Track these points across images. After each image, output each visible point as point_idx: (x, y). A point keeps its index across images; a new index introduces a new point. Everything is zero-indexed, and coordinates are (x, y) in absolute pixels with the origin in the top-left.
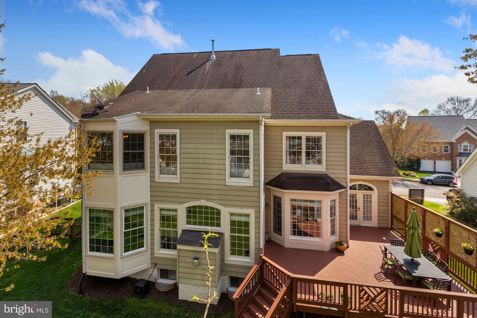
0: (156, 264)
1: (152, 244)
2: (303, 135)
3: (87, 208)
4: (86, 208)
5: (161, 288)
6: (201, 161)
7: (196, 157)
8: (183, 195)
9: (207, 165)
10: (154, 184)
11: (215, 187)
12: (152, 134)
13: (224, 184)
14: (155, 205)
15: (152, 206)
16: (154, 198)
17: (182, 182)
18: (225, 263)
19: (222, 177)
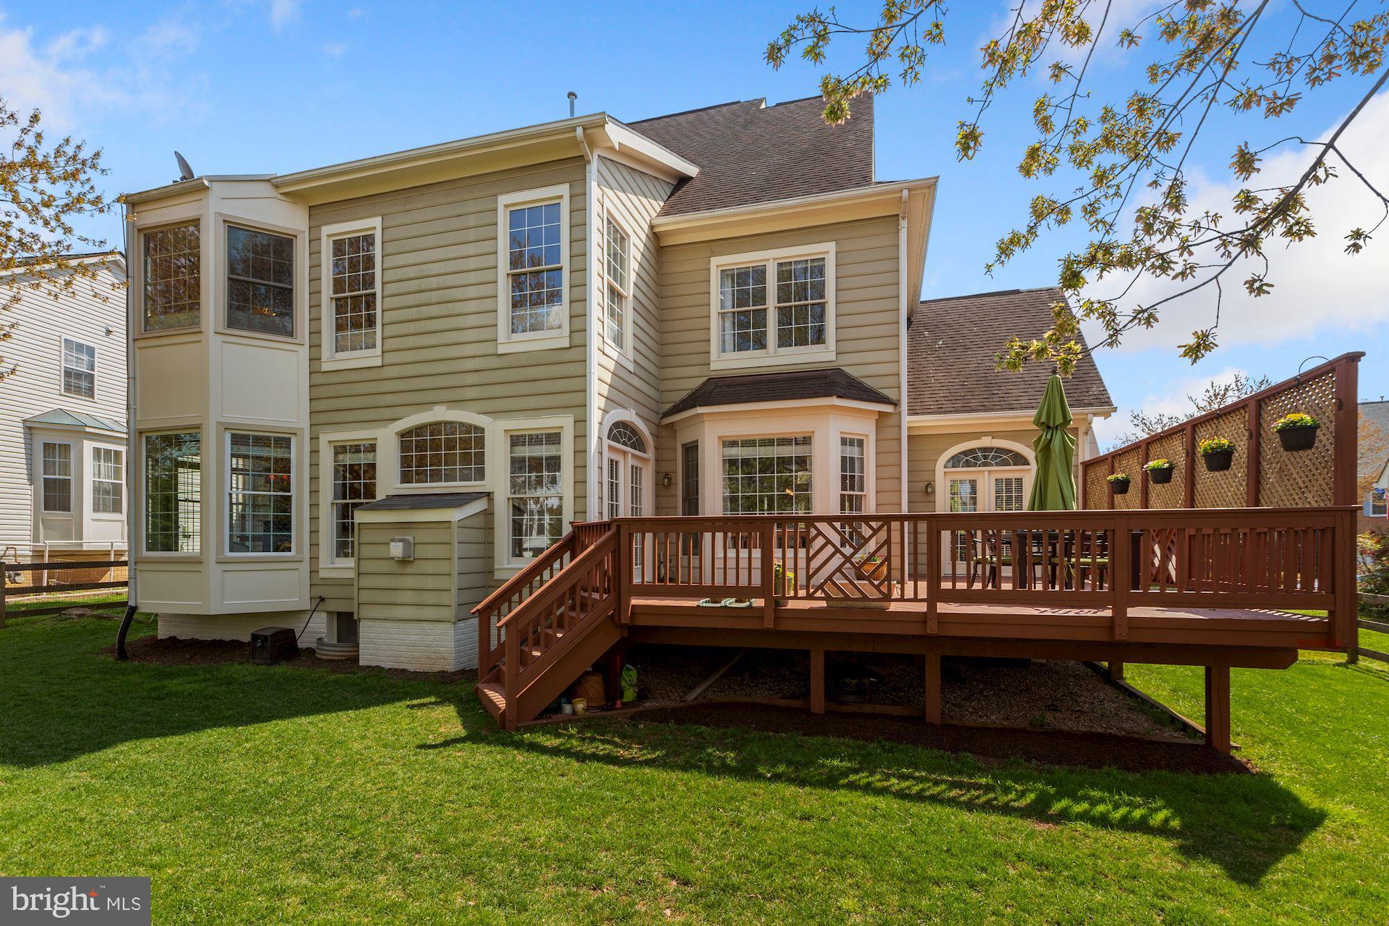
0: (322, 599)
1: (314, 545)
2: (768, 260)
3: (141, 433)
4: (137, 433)
5: (325, 650)
6: (434, 296)
7: (423, 287)
8: (390, 399)
9: (450, 305)
10: (319, 379)
11: (470, 364)
12: (314, 240)
13: (492, 351)
14: (321, 436)
15: (314, 438)
16: (320, 417)
17: (386, 362)
18: (496, 577)
19: (486, 334)
